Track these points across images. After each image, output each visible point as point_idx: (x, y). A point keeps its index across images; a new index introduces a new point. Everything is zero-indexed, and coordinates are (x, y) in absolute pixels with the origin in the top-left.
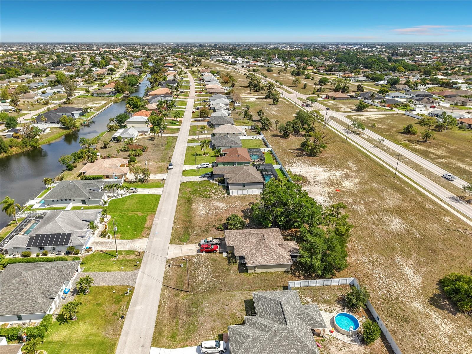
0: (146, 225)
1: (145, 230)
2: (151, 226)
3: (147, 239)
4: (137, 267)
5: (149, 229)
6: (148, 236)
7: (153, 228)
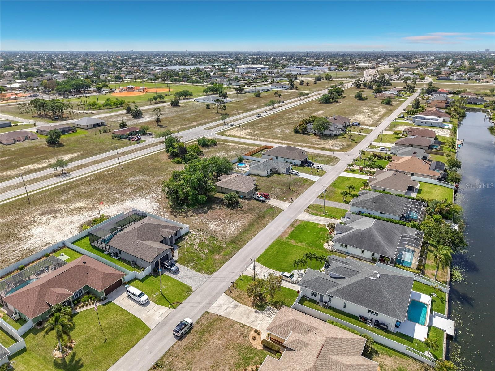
0: (293, 230)
1: (295, 226)
2: (289, 227)
3: (298, 218)
4: (312, 205)
5: (292, 225)
6: (296, 220)
7: (289, 225)
